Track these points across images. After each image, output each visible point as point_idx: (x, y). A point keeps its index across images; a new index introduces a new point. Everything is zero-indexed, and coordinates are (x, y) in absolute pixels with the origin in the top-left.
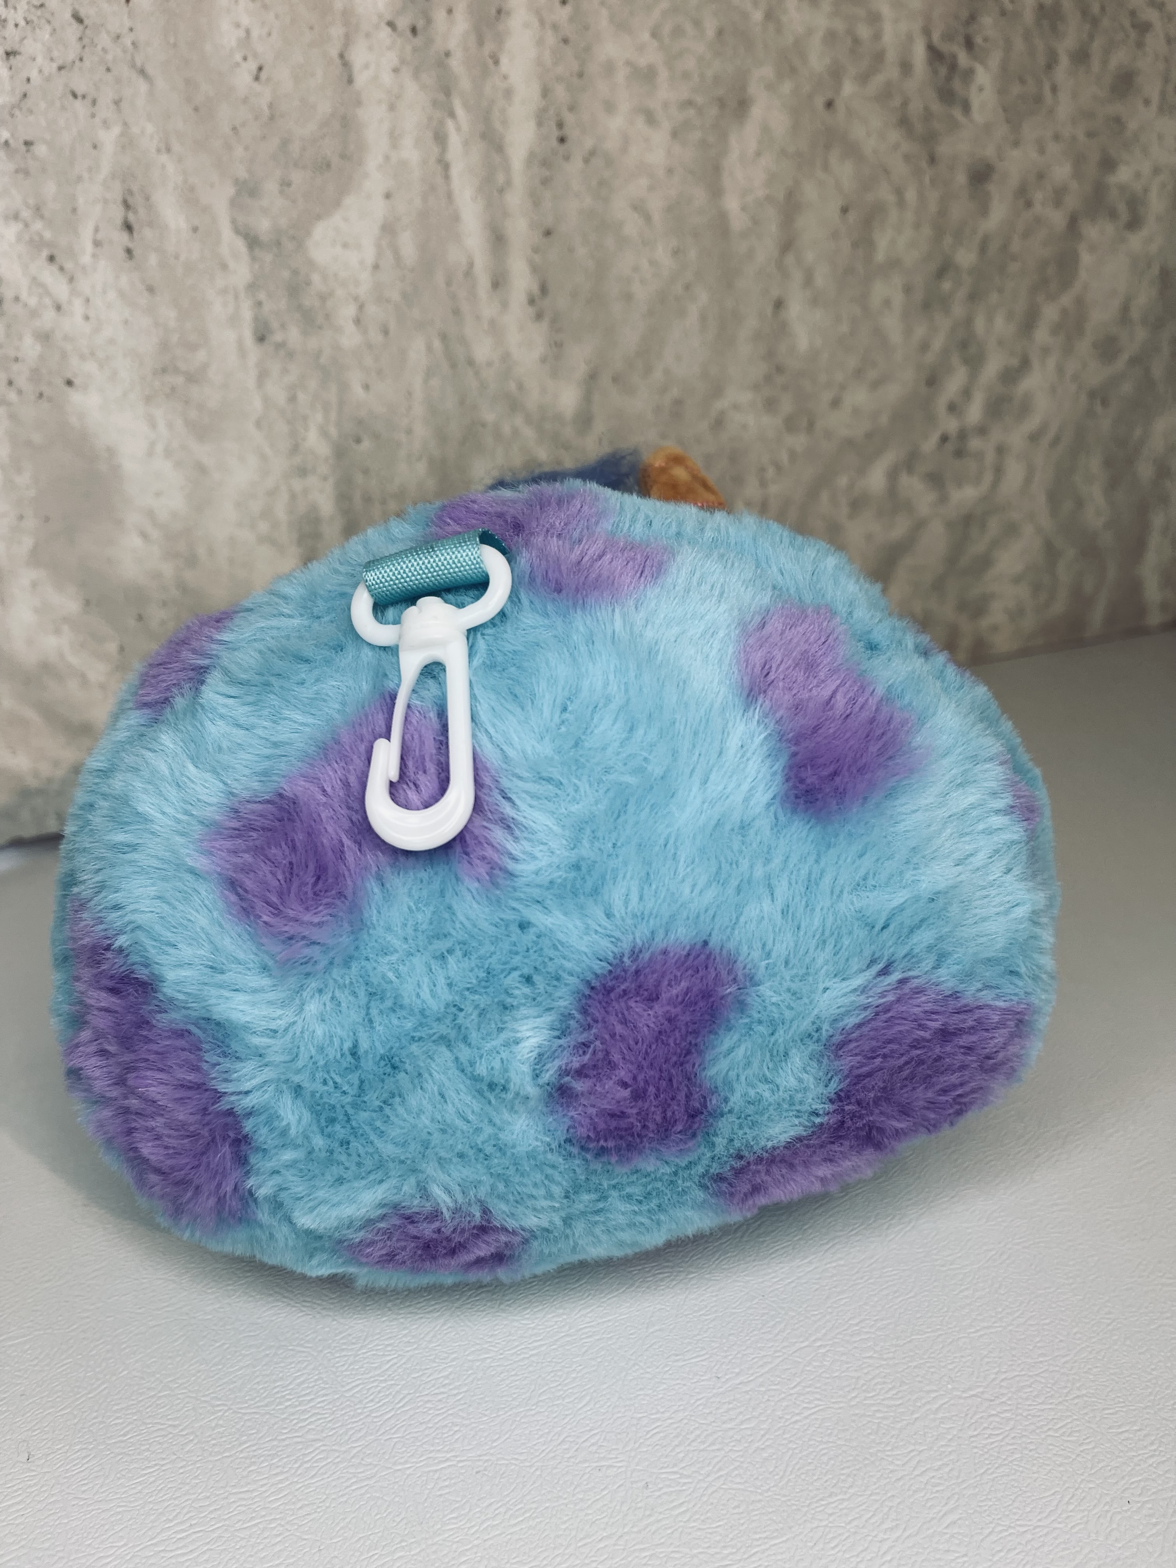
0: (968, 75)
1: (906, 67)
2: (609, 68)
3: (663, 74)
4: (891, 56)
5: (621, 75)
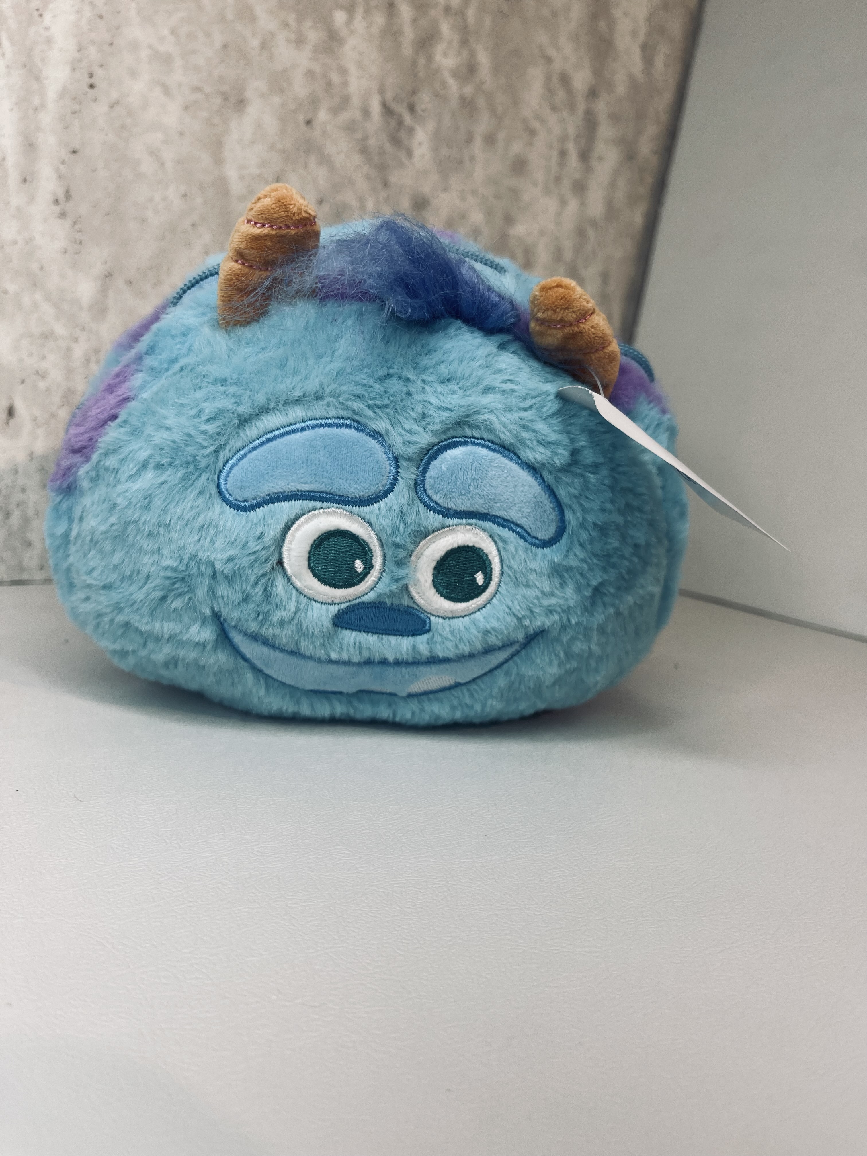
0: (411, 131)
1: (366, 113)
2: (135, 46)
3: (178, 62)
4: (356, 101)
5: (144, 54)
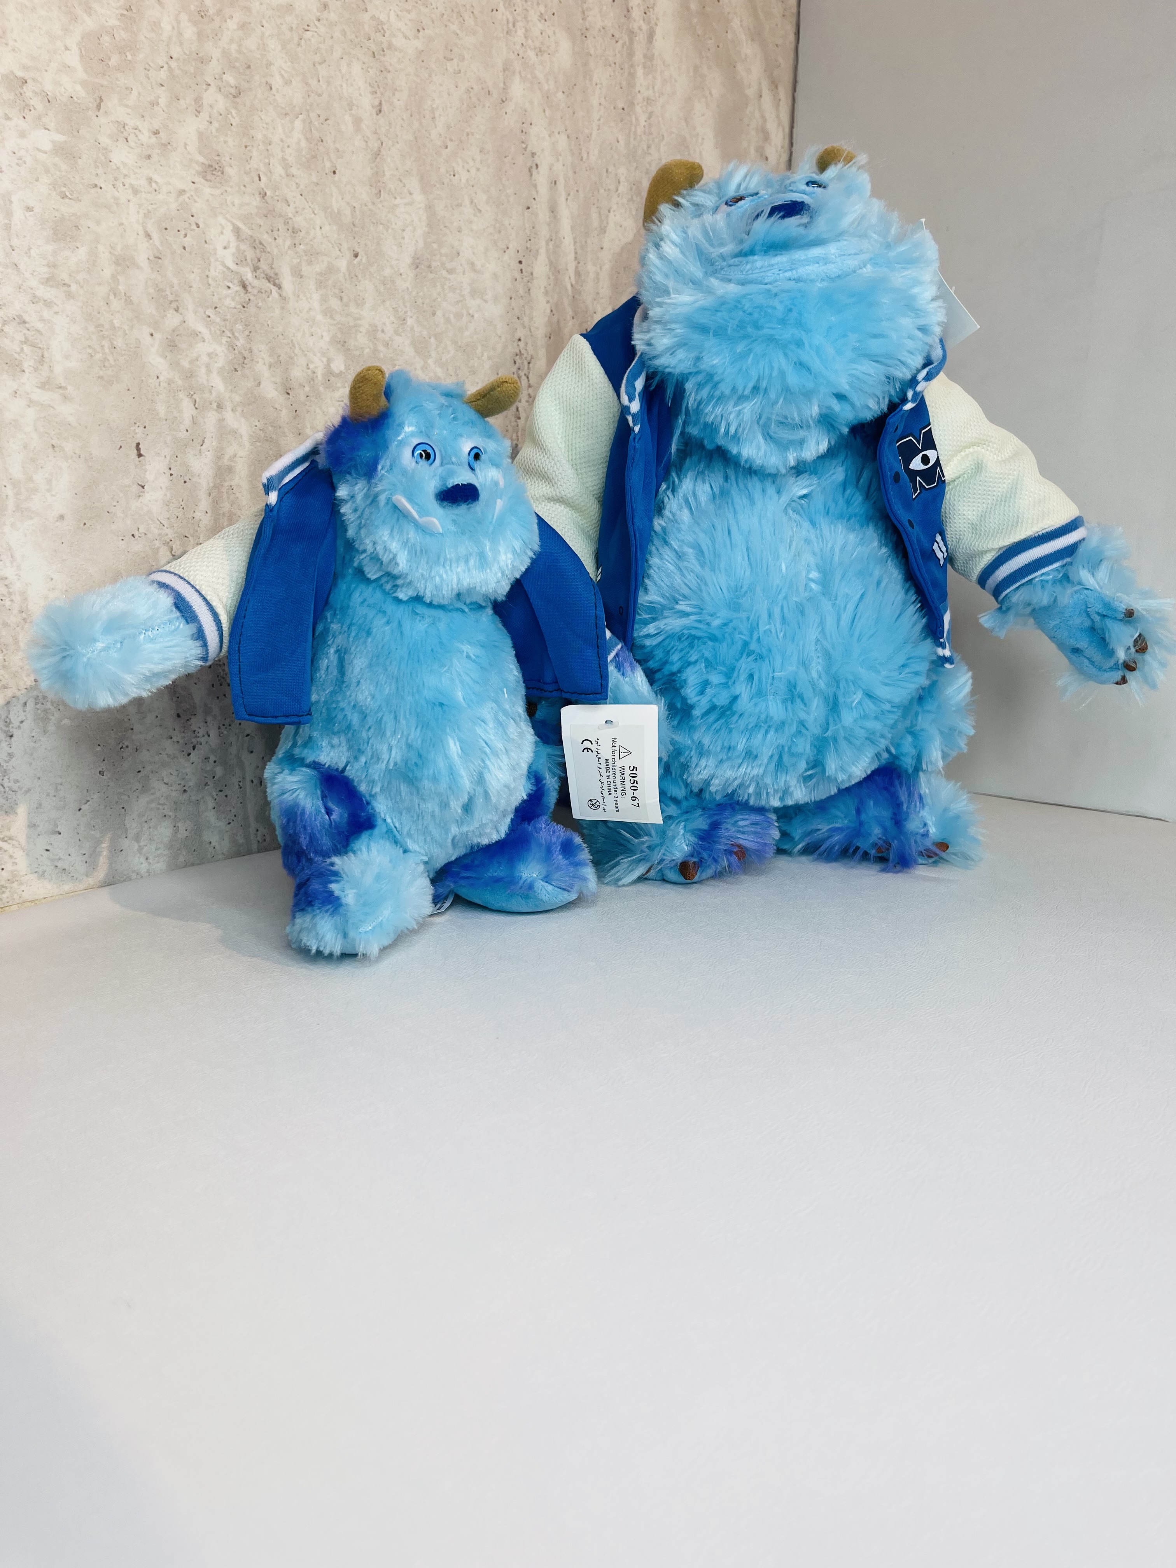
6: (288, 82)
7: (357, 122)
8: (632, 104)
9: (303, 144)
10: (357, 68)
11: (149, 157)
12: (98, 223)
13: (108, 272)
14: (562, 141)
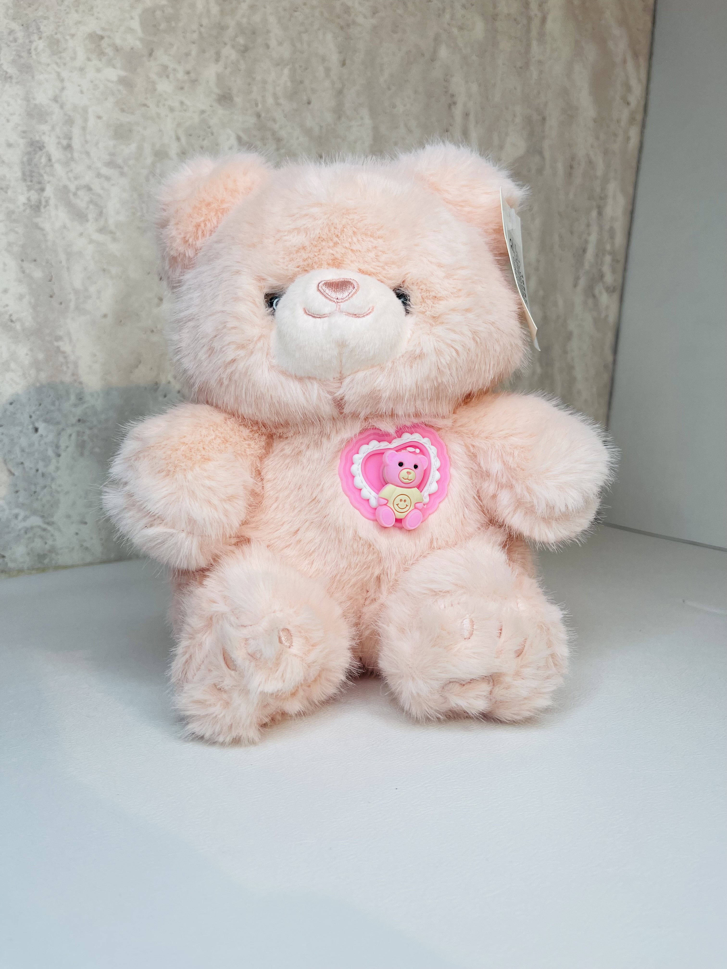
6: (280, 44)
7: (328, 70)
8: (527, 65)
9: (289, 84)
10: (329, 36)
11: (182, 88)
12: (145, 128)
13: (149, 160)
14: (474, 88)
